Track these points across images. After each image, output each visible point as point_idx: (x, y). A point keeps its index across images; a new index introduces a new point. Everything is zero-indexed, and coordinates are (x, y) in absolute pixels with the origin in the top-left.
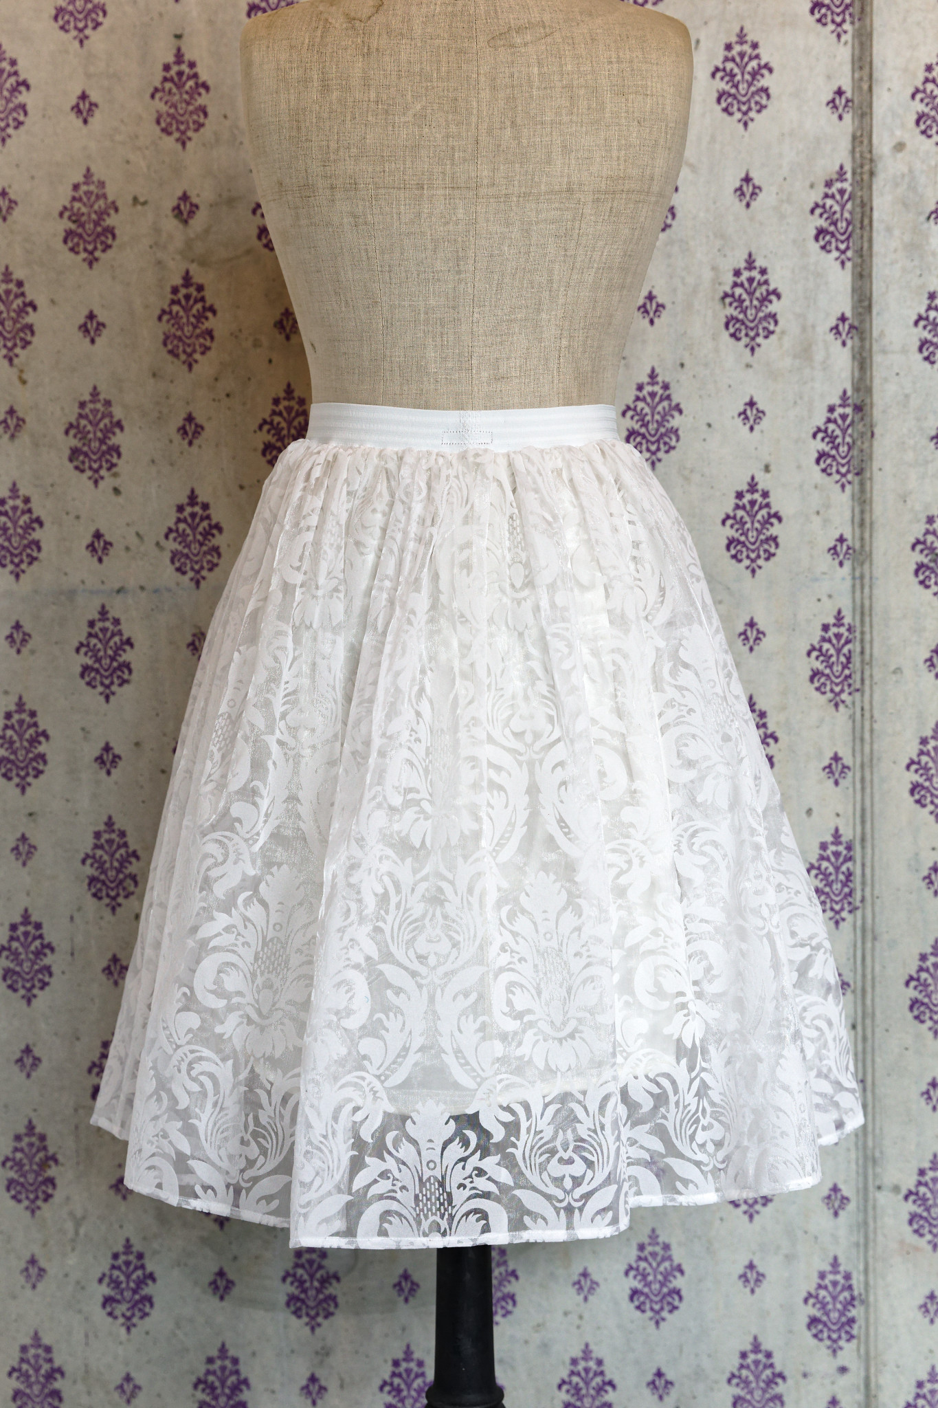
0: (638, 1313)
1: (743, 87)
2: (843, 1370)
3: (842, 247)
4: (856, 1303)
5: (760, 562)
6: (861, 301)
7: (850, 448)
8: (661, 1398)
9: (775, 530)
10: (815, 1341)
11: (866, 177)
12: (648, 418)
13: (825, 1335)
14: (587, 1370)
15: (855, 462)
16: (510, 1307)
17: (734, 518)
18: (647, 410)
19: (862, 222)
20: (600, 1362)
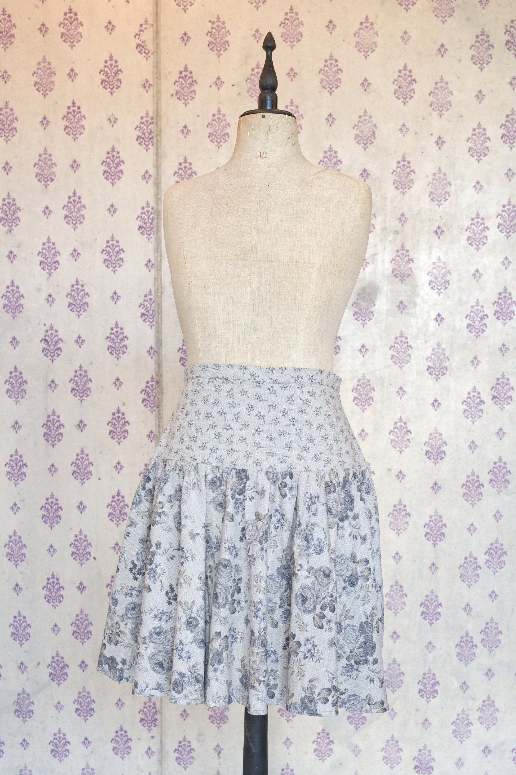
0: (78, 717)
1: (113, 257)
2: (153, 737)
3: (151, 320)
4: (158, 713)
5: (122, 440)
6: (158, 341)
7: (154, 398)
8: (87, 747)
9: (127, 427)
10: (143, 727)
11: (159, 294)
12: (79, 384)
13: (146, 724)
14: (60, 738)
15: (156, 403)
16: (31, 715)
17: (112, 422)
18: (79, 380)
19: (158, 311)
20: (64, 735)
